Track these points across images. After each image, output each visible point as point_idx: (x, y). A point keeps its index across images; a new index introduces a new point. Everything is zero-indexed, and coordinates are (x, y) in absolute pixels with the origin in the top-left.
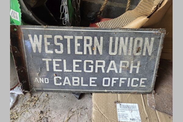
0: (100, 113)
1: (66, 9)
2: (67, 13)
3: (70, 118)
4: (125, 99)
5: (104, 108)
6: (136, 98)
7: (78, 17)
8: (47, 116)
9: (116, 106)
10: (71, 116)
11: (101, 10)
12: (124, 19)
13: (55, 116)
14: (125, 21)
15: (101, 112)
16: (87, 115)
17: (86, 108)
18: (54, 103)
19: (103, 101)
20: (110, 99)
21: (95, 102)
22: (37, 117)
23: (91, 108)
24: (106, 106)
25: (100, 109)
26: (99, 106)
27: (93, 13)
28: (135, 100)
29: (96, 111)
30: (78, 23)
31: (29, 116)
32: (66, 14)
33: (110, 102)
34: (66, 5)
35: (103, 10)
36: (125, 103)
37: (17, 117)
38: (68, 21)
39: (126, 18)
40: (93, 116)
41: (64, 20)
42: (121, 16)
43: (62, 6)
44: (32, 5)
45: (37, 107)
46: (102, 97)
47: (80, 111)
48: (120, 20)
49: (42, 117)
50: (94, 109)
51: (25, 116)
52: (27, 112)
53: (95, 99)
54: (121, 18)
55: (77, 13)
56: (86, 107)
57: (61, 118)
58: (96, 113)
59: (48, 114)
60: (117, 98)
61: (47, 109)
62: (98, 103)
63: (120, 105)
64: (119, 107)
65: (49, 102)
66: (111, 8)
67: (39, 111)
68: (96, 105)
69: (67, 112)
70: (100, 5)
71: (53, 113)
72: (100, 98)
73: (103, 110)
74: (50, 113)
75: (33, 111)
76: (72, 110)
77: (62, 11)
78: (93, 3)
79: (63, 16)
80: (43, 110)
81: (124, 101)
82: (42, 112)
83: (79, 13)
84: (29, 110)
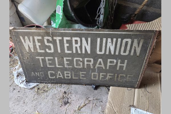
0: (113, 110)
1: (102, 11)
2: (102, 14)
3: (85, 105)
4: (141, 106)
5: (118, 107)
6: (154, 108)
7: (111, 18)
8: (68, 97)
9: (130, 110)
10: (87, 104)
11: (136, 13)
12: (157, 24)
13: (75, 99)
14: (158, 26)
15: (115, 110)
16: (101, 107)
17: (102, 102)
18: (75, 88)
19: (119, 101)
20: (126, 101)
21: (110, 99)
22: (61, 95)
23: (106, 103)
24: (120, 106)
25: (114, 107)
26: (113, 104)
27: (128, 15)
28: (152, 110)
29: (110, 107)
30: (110, 24)
31: (56, 92)
32: (102, 16)
33: (126, 104)
34: (103, 8)
35: (138, 13)
36: (141, 109)
37: (47, 90)
38: (101, 22)
39: (159, 24)
40: (106, 111)
41: (98, 20)
42: (153, 21)
43: (99, 8)
44: (75, 6)
45: (62, 87)
46: (118, 97)
47: (95, 102)
48: (153, 24)
49: (65, 96)
50: (108, 105)
51: (53, 91)
52: (55, 89)
53: (111, 97)
54: (154, 23)
55: (111, 15)
56: (101, 100)
57: (79, 102)
58: (109, 109)
59: (69, 95)
60: (133, 102)
61: (70, 92)
62: (113, 101)
63: (135, 109)
64: (134, 111)
65: (72, 86)
66: (146, 12)
67: (64, 91)
68: (111, 102)
69: (84, 99)
70: (135, 9)
71: (73, 96)
72: (116, 97)
73: (117, 109)
74: (71, 96)
75: (59, 89)
76: (89, 99)
77: (99, 12)
78: (129, 6)
79: (99, 16)
80: (66, 91)
81: (140, 107)
82: (65, 93)
83: (113, 15)
84: (57, 88)
